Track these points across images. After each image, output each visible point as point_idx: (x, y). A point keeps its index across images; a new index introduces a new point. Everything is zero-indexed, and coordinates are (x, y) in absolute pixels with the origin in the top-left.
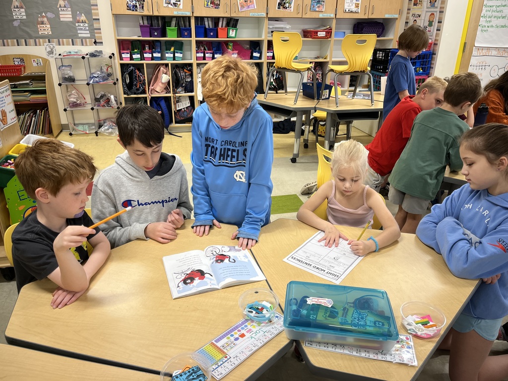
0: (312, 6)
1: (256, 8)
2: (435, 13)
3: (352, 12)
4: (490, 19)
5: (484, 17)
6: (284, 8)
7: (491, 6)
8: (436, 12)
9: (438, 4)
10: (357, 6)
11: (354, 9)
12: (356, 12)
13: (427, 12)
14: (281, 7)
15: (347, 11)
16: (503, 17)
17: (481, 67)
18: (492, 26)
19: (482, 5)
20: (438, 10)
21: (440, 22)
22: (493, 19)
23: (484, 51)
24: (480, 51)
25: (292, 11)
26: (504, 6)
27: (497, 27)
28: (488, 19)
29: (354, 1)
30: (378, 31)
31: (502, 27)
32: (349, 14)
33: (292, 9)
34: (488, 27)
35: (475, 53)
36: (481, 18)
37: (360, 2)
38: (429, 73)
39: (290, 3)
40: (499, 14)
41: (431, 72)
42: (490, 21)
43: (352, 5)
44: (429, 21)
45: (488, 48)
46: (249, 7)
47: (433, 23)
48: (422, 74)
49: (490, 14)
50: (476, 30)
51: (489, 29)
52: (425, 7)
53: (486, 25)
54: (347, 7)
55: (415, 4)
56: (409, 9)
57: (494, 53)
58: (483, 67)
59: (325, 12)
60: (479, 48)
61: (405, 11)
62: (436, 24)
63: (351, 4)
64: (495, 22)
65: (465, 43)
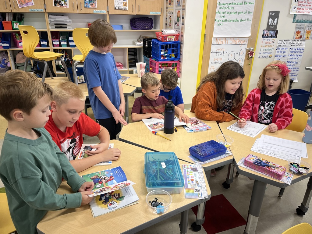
0: (86, 4)
1: (34, 5)
2: (180, 11)
3: (121, 9)
4: (223, 15)
5: (219, 13)
6: (60, 5)
7: (223, 4)
8: (181, 9)
9: (181, 3)
10: (125, 4)
11: (122, 7)
12: (125, 10)
13: (176, 9)
14: (58, 4)
15: (117, 8)
16: (234, 13)
17: (220, 53)
18: (226, 21)
19: (215, 3)
20: (181, 8)
21: (183, 18)
22: (226, 15)
23: (221, 41)
24: (218, 41)
25: (68, 7)
26: (234, 4)
27: (231, 21)
28: (222, 15)
29: (122, 1)
30: (148, 25)
31: (235, 21)
32: (119, 11)
33: (68, 6)
34: (223, 21)
35: (214, 42)
36: (216, 14)
37: (127, 2)
38: (180, 58)
39: (65, 2)
40: (231, 11)
41: (181, 58)
42: (224, 17)
43: (121, 4)
44: (177, 17)
45: (225, 38)
46: (27, 4)
47: (180, 19)
48: (174, 59)
49: (223, 10)
50: (213, 23)
51: (224, 23)
52: (175, 6)
53: (221, 19)
54: (116, 5)
55: (170, 4)
56: (167, 8)
57: (230, 41)
58: (222, 53)
59: (98, 9)
60: (217, 38)
61: (165, 9)
62: (181, 19)
63: (119, 3)
64: (228, 17)
65: (205, 35)
